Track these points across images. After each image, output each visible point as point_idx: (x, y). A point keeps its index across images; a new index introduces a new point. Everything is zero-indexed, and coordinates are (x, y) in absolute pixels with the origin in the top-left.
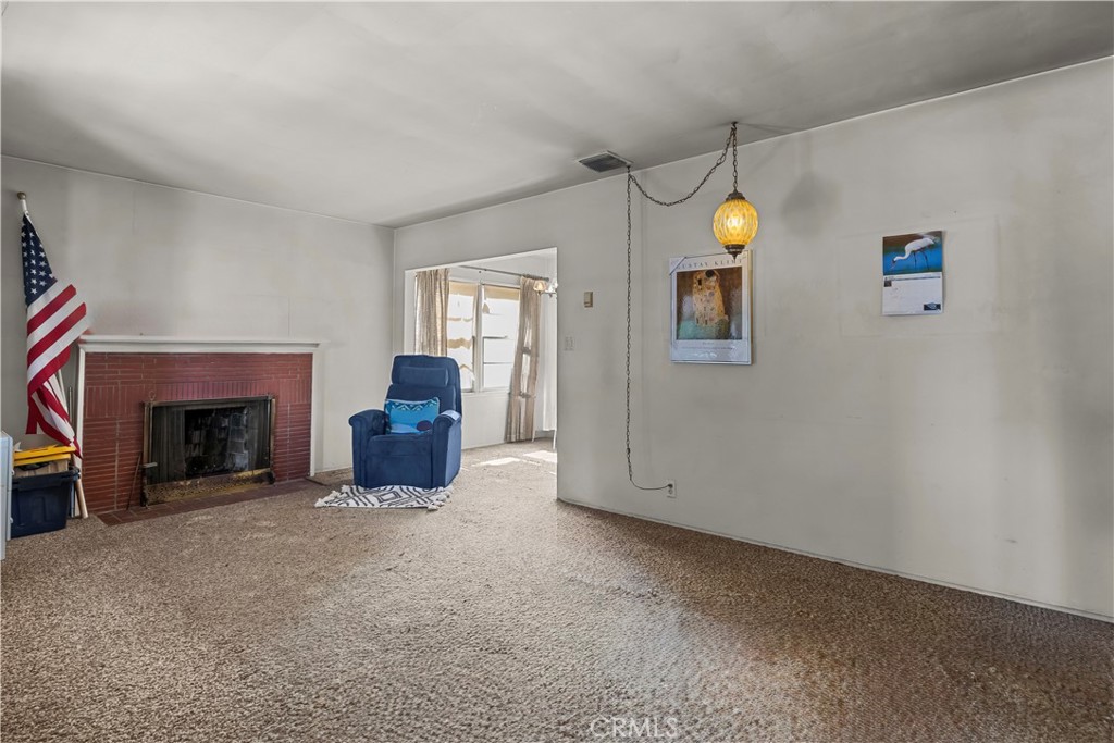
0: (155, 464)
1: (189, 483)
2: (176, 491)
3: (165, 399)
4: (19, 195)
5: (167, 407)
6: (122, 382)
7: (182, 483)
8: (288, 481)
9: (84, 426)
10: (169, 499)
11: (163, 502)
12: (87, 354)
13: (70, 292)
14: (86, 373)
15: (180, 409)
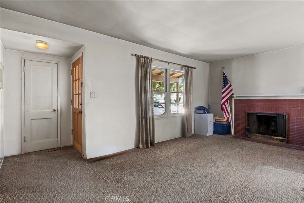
0: (248, 127)
1: (258, 135)
2: (255, 136)
3: (251, 112)
4: (223, 68)
5: (252, 113)
6: (242, 106)
7: (256, 134)
8: (295, 145)
9: (234, 115)
10: (253, 138)
11: (251, 138)
12: (234, 99)
13: (231, 86)
14: (234, 104)
15: (255, 114)
